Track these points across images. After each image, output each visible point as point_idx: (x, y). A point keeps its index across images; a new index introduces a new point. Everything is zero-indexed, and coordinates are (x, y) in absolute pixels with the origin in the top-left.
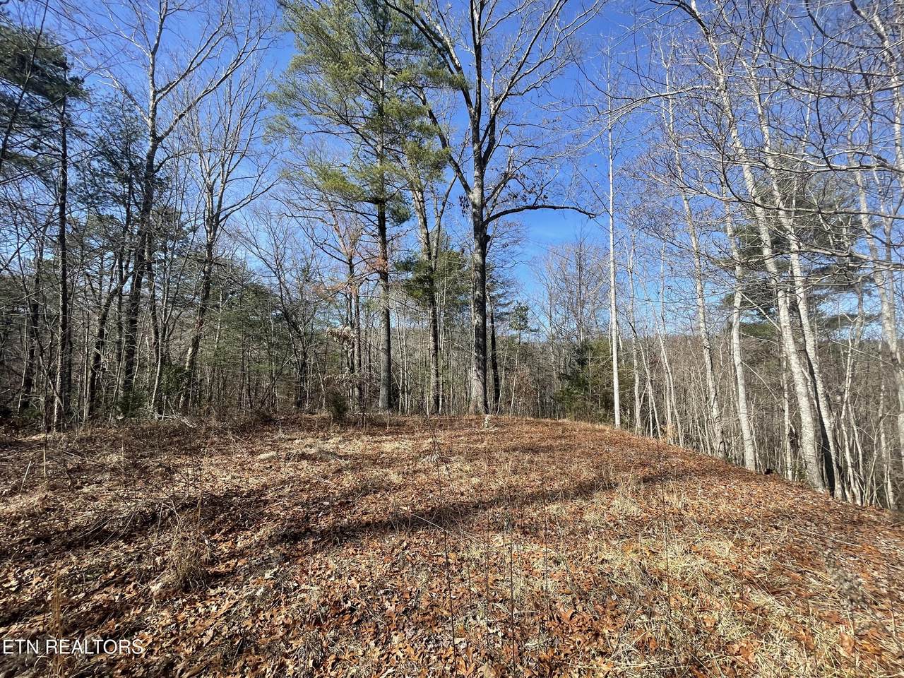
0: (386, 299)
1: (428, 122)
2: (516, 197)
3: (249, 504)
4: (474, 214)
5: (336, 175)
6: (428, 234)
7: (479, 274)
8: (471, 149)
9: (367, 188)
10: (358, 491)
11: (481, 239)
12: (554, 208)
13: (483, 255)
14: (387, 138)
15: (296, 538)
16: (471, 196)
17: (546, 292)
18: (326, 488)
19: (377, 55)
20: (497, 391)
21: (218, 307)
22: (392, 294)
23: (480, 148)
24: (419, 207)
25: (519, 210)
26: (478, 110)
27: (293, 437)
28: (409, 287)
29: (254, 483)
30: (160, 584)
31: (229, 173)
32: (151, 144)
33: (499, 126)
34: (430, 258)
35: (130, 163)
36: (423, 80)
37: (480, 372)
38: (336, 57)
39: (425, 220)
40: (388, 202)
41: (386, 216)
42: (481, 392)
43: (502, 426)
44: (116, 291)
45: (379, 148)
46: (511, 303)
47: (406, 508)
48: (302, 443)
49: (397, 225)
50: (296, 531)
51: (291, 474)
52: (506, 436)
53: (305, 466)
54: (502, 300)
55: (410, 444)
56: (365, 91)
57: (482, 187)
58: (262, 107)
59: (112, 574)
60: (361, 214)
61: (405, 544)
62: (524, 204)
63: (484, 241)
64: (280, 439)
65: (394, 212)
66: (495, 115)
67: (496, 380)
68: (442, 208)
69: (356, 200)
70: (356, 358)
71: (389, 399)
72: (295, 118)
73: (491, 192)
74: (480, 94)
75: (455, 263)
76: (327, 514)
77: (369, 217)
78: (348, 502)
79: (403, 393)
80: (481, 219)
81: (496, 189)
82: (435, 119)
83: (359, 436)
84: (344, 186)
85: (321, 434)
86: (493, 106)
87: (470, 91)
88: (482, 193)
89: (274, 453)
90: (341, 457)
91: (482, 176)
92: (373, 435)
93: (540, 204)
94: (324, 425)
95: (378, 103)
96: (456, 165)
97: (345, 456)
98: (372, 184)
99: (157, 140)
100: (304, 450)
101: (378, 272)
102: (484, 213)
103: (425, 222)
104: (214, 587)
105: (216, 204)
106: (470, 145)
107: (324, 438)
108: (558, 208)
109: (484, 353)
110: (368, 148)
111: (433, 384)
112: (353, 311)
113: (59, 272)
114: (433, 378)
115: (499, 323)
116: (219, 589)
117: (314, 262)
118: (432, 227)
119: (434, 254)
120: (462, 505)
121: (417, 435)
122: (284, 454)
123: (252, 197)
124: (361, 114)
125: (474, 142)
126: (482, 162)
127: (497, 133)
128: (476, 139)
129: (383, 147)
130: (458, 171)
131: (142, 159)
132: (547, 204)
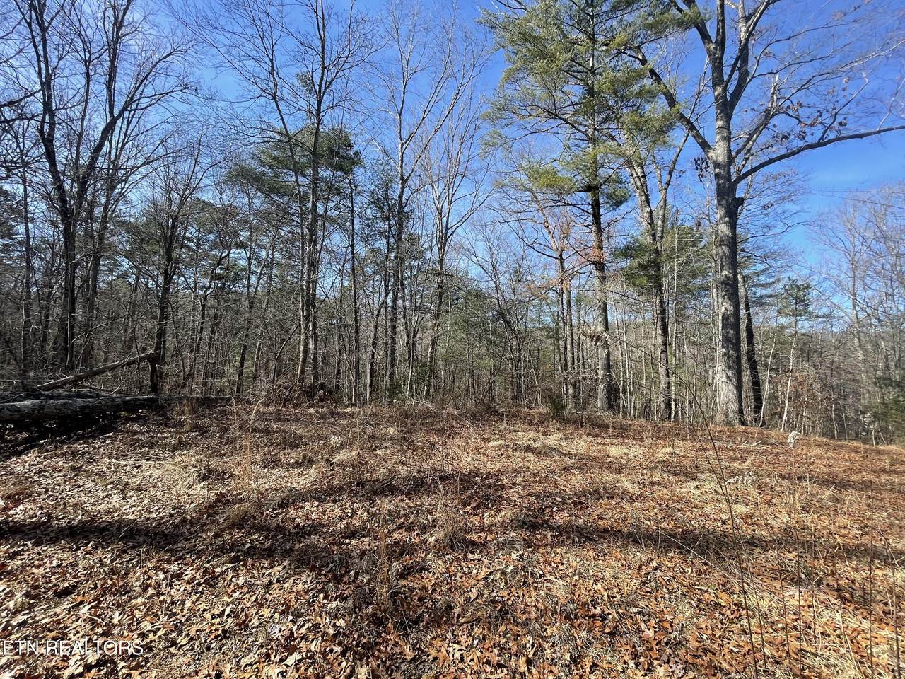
0: (603, 291)
1: (648, 82)
2: (785, 137)
3: (489, 487)
4: (717, 176)
5: (548, 173)
6: (651, 212)
7: (726, 250)
8: (710, 97)
9: (579, 177)
10: (589, 492)
11: (729, 205)
12: (861, 136)
13: (733, 226)
14: (599, 118)
15: (534, 527)
16: (712, 154)
17: (844, 259)
18: (556, 485)
19: (586, 33)
20: (758, 398)
21: (447, 312)
22: (610, 285)
23: (725, 90)
24: (639, 184)
25: (794, 153)
26: (721, 43)
27: (516, 429)
28: (629, 276)
29: (491, 467)
30: (434, 538)
31: (453, 194)
32: (400, 186)
33: (754, 52)
34: (654, 239)
35: (389, 205)
36: (642, 36)
37: (730, 373)
38: (543, 54)
39: (647, 197)
40: (603, 187)
41: (601, 201)
42: (733, 396)
43: (772, 445)
44: (383, 303)
45: (590, 132)
46: (779, 280)
47: (649, 523)
48: (524, 436)
49: (614, 209)
50: (534, 520)
51: (521, 464)
52: (781, 458)
53: (532, 459)
54: (763, 279)
55: (641, 452)
56: (574, 76)
57: (728, 139)
58: (477, 128)
59: (402, 520)
60: (574, 205)
61: (654, 564)
62: (801, 143)
63: (732, 206)
64: (506, 430)
65: (610, 196)
66: (747, 40)
67: (756, 384)
68: (668, 178)
69: (568, 192)
70: (569, 355)
71: (609, 400)
72: (506, 128)
73: (742, 143)
74: (723, 21)
75: (688, 240)
76: (562, 511)
77: (582, 207)
78: (581, 503)
79: (624, 393)
80: (729, 179)
81: (751, 135)
82: (657, 76)
83: (580, 436)
84: (555, 181)
85: (541, 429)
86: (744, 29)
87: (708, 24)
88: (729, 147)
89: (501, 442)
90: (565, 455)
91: (727, 126)
92: (595, 436)
93: (831, 136)
94: (543, 420)
95: (587, 84)
96: (689, 122)
97: (569, 454)
98: (584, 172)
99: (404, 181)
100: (528, 442)
101: (593, 263)
102: (732, 171)
103: (647, 200)
104: (473, 553)
105: (444, 224)
106: (710, 90)
107: (545, 434)
108: (870, 134)
109: (737, 348)
110: (579, 135)
111: (663, 385)
112: (565, 307)
113: (352, 293)
114: (663, 378)
115: (757, 310)
116: (476, 556)
117: (525, 262)
118: (656, 202)
119: (658, 234)
120: (727, 537)
121: (648, 442)
122: (511, 444)
123: (471, 212)
124: (570, 103)
125: (714, 87)
126: (726, 108)
127: (751, 61)
128: (718, 80)
129: (595, 129)
130: (692, 127)
131: (395, 200)
132: (845, 133)
